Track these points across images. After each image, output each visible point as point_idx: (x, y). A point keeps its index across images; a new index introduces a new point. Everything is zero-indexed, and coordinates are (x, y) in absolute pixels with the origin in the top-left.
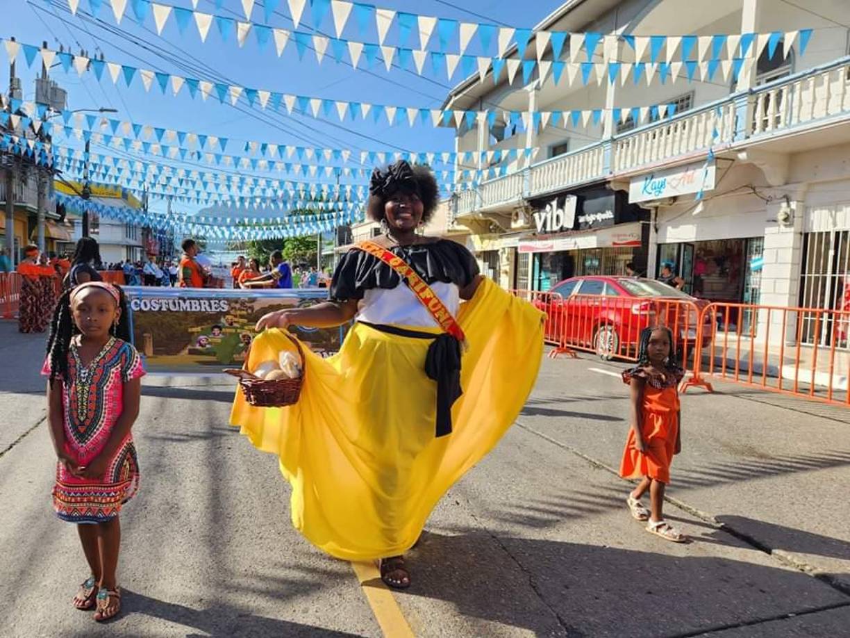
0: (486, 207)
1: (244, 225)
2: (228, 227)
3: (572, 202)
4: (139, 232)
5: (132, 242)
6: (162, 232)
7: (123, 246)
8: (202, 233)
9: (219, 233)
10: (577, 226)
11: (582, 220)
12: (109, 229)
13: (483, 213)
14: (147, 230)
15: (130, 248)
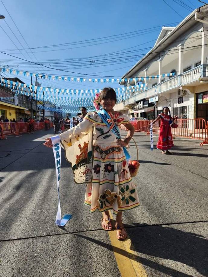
0: (130, 103)
1: (78, 110)
2: (75, 111)
3: (142, 102)
4: (54, 113)
5: (52, 115)
6: (59, 112)
7: (50, 116)
8: (69, 112)
9: (73, 112)
10: (143, 107)
11: (144, 106)
12: (47, 112)
13: (129, 105)
14: (55, 112)
15: (52, 117)
